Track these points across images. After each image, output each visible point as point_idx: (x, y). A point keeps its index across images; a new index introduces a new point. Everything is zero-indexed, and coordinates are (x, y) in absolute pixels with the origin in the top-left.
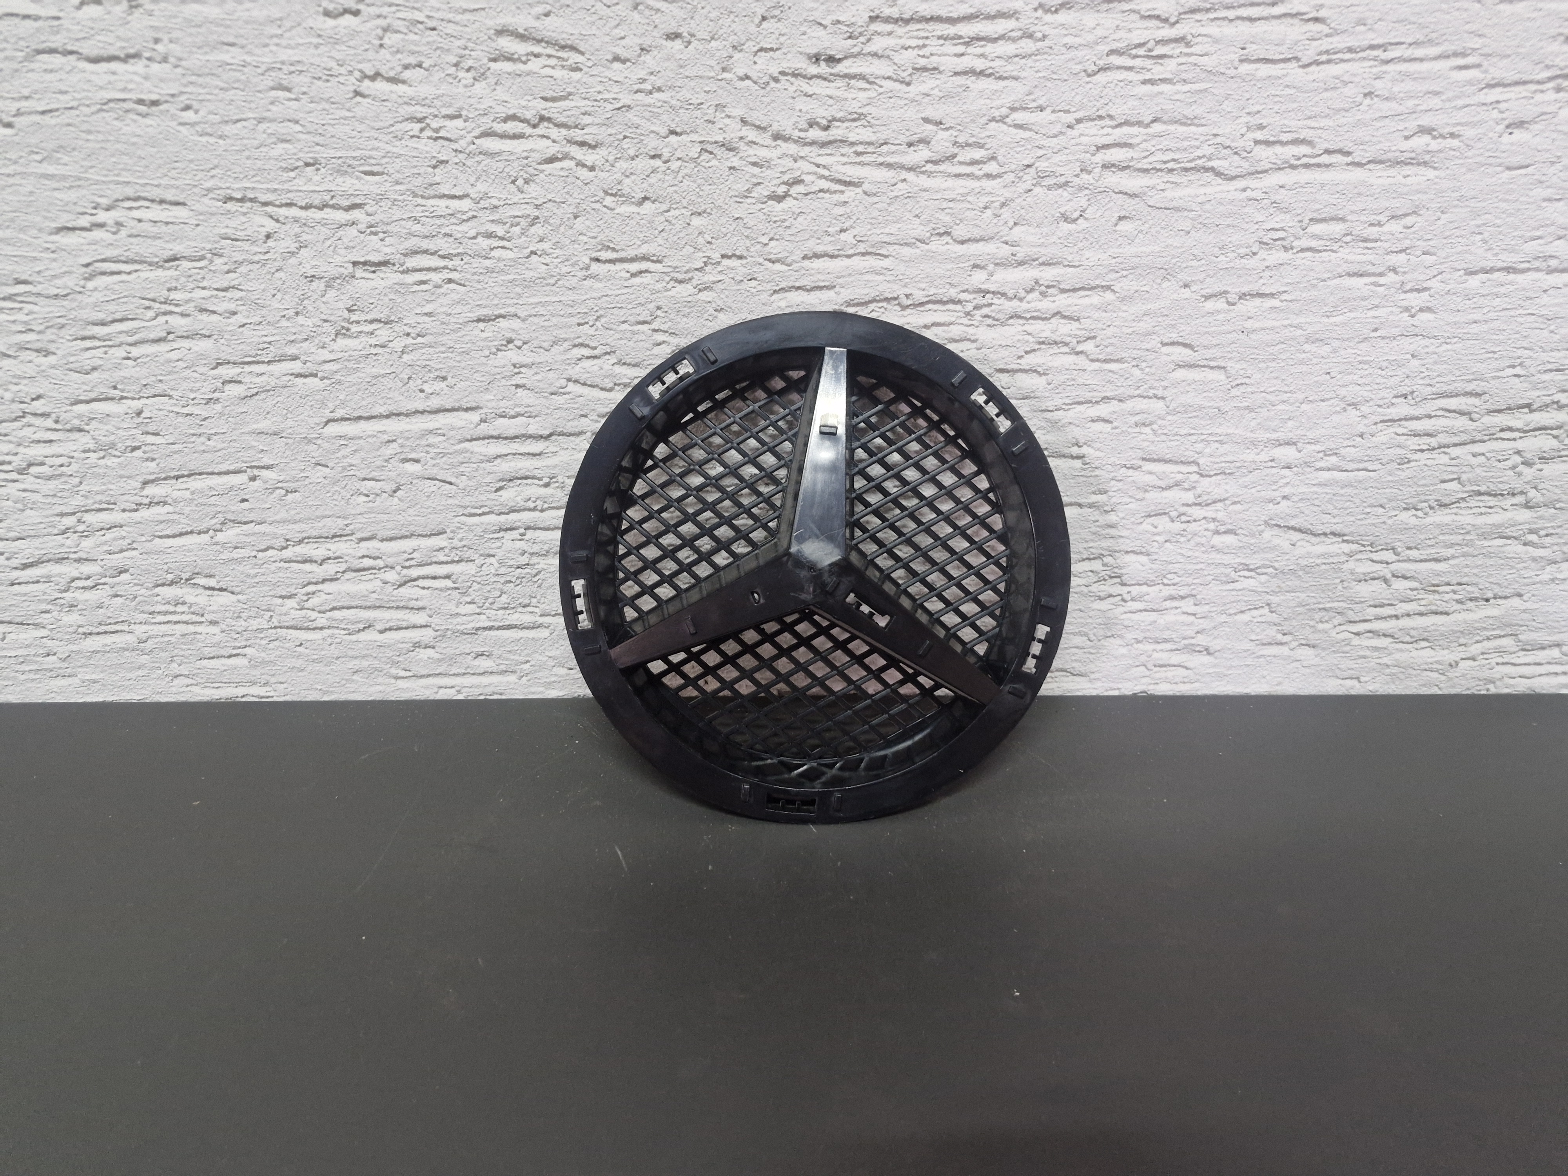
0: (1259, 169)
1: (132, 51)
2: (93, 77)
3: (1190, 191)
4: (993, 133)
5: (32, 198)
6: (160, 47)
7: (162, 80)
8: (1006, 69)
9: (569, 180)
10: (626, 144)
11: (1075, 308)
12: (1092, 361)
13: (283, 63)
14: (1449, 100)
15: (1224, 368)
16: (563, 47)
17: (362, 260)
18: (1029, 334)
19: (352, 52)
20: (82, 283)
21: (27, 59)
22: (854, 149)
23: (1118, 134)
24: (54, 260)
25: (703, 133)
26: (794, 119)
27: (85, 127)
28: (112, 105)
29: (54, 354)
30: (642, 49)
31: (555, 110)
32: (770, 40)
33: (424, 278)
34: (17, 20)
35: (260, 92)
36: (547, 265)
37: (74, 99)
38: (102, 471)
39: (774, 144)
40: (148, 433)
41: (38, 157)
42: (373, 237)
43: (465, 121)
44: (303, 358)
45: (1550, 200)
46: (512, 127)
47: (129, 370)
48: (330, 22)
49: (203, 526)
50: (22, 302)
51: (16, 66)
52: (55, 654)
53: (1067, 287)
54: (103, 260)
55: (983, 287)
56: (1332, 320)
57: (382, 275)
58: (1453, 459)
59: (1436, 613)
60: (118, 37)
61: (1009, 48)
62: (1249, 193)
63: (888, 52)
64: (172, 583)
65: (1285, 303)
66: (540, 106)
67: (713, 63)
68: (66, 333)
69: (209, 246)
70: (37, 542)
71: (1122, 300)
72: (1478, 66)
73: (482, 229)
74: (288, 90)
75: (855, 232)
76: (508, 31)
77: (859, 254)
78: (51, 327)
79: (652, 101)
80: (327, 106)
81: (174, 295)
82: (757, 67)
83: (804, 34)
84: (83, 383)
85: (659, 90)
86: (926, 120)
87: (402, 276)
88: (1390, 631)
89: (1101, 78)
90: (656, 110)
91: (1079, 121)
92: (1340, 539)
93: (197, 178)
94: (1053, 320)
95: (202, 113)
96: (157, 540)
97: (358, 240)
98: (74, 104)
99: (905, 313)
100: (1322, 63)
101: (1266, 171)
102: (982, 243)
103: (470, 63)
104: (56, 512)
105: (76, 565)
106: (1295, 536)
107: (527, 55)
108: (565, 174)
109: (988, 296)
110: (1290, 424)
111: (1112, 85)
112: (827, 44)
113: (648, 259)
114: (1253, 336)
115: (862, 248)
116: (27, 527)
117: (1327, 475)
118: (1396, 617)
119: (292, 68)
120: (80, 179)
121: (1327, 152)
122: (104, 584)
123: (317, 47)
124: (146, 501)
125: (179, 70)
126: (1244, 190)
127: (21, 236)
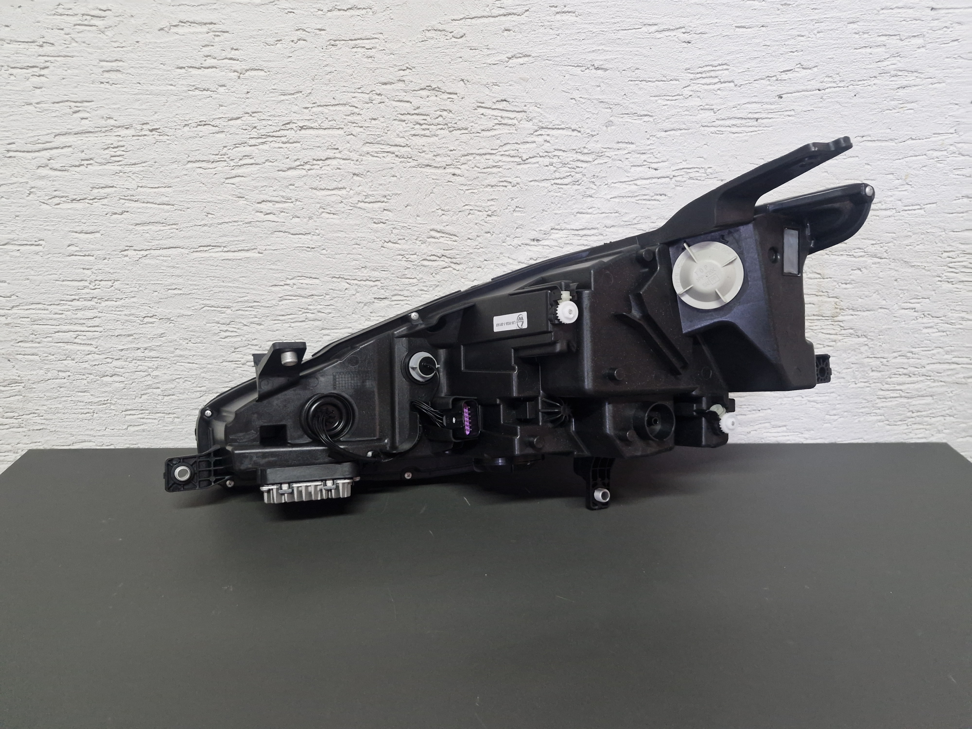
2: (293, 240)
5: (265, 276)
6: (317, 231)
7: (316, 241)
10: (470, 264)
16: (452, 235)
19: (382, 234)
20: (278, 302)
21: (271, 234)
24: (270, 295)
27: (287, 255)
31: (447, 253)
35: (349, 245)
37: (285, 246)
42: (382, 290)
43: (418, 256)
46: (433, 258)
48: (376, 225)
50: (255, 308)
51: (267, 236)
54: (287, 295)
63: (556, 239)
66: (442, 252)
67: (500, 241)
68: (269, 318)
69: (325, 292)
73: (419, 289)
74: (359, 245)
76: (434, 230)
78: (264, 316)
80: (372, 250)
81: (309, 307)
83: (530, 233)
85: (482, 248)
90: (481, 254)
93: (324, 271)
95: (328, 251)
97: (377, 291)
103: (421, 239)
107: (439, 237)
120: (283, 270)
123: (371, 232)
125: (323, 238)
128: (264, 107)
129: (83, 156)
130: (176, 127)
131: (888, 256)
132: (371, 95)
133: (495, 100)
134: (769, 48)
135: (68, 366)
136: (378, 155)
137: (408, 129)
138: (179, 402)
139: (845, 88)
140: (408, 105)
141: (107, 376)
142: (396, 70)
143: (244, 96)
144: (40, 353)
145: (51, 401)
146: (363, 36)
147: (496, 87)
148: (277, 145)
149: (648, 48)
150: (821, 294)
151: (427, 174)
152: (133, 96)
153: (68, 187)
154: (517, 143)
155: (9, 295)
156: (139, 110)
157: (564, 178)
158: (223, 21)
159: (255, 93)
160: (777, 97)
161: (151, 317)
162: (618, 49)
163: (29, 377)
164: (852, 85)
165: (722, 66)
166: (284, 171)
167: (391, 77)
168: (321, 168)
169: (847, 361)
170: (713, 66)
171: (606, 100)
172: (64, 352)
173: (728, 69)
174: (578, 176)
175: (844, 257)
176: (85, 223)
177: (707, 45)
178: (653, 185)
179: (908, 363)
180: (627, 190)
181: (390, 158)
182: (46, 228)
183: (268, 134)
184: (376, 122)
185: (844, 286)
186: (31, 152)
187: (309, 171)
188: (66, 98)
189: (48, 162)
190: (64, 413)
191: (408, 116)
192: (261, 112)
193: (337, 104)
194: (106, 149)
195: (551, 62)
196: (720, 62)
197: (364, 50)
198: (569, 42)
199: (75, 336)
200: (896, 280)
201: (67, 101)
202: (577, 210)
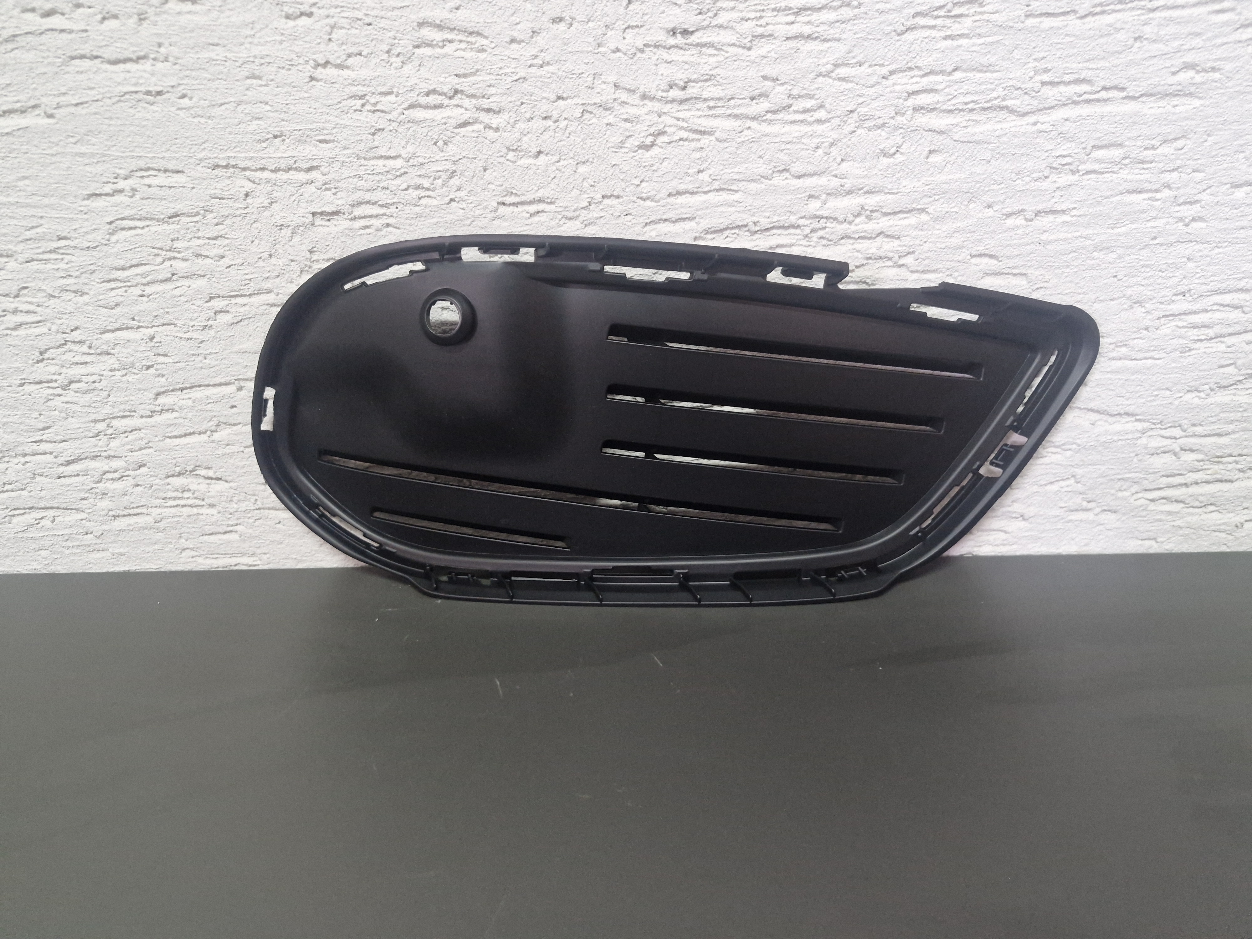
0: (1047, 106)
1: (142, 54)
2: (113, 76)
3: (989, 126)
4: (821, 86)
5: (69, 172)
6: (162, 50)
7: (164, 75)
8: (829, 32)
9: (479, 140)
10: (523, 109)
11: (897, 228)
12: (912, 272)
13: (255, 57)
14: (1209, 39)
15: (1025, 274)
16: (471, 33)
17: (319, 211)
18: (858, 251)
19: (307, 46)
20: (107, 237)
21: (64, 63)
22: (706, 104)
23: (925, 82)
24: (87, 220)
25: (585, 96)
26: (657, 83)
27: (108, 115)
28: (127, 96)
29: (87, 294)
30: (533, 32)
31: (466, 84)
32: (635, 19)
33: (368, 224)
34: (56, 34)
35: (238, 80)
36: (463, 209)
37: (99, 93)
38: (124, 386)
39: (642, 103)
40: (159, 355)
41: (73, 140)
42: (328, 193)
43: (397, 96)
44: (275, 291)
46: (433, 99)
47: (145, 305)
49: (202, 429)
50: (63, 254)
51: (56, 70)
52: (91, 533)
53: (888, 211)
54: (123, 219)
55: (818, 213)
56: (1116, 231)
57: (335, 223)
58: (1229, 347)
59: (1221, 481)
60: (131, 43)
61: (831, 16)
62: (1039, 126)
63: (731, 24)
64: (180, 474)
65: (1075, 218)
66: (454, 82)
68: (96, 277)
69: (202, 205)
70: (76, 444)
71: (935, 220)
73: (412, 183)
74: (260, 78)
75: (710, 172)
76: (427, 23)
77: (714, 190)
78: (85, 272)
79: (544, 73)
80: (290, 89)
81: (176, 244)
82: (625, 41)
83: (663, 12)
84: (109, 316)
85: (548, 63)
86: (765, 78)
87: (351, 223)
88: (1182, 498)
89: (909, 36)
90: (546, 80)
92: (1133, 419)
93: (192, 151)
94: (878, 239)
95: (194, 99)
96: (168, 440)
97: (316, 195)
98: (99, 97)
99: (755, 237)
100: (1097, 14)
101: (1052, 107)
102: (815, 178)
103: (399, 50)
104: (90, 419)
105: (107, 461)
106: (1094, 416)
107: (443, 41)
108: (475, 135)
109: (822, 221)
111: (919, 42)
112: (681, 20)
113: (544, 202)
114: (1049, 247)
115: (716, 185)
116: (69, 432)
117: (1119, 363)
118: (1186, 485)
119: (262, 61)
120: (104, 156)
121: (1105, 88)
122: (128, 476)
123: (281, 42)
124: (159, 409)
125: (177, 67)
126: (1035, 124)
127: (62, 202)
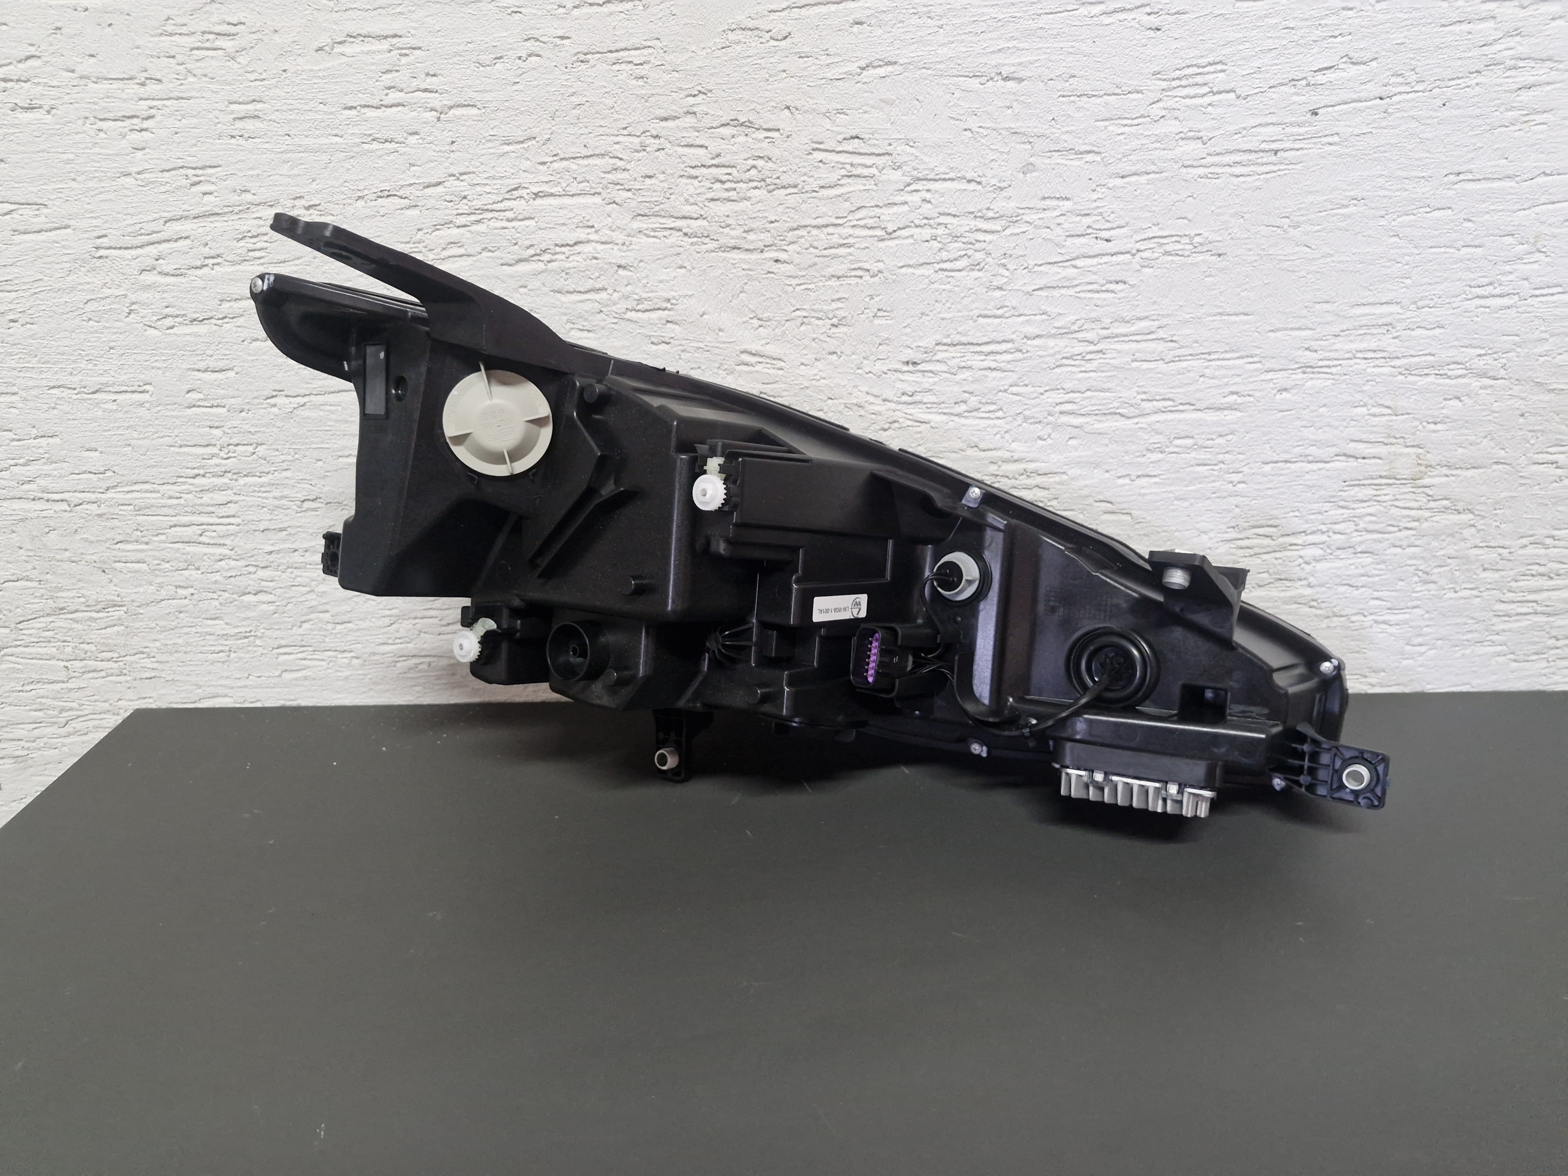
45: (1305, 427)
48: (654, 347)
67: (853, 366)
72: (1260, 362)
91: (1046, 391)
110: (1169, 543)
128: (478, 164)
129: (206, 251)
130: (344, 202)
131: (1507, 374)
132: (643, 138)
133: (840, 138)
134: (1294, 32)
135: (191, 578)
136: (656, 234)
137: (702, 190)
138: (358, 634)
139: (1426, 94)
140: (701, 151)
141: (249, 593)
142: (682, 96)
143: (447, 148)
144: (149, 560)
145: (166, 633)
146: (628, 45)
147: (842, 116)
148: (500, 224)
149: (1090, 41)
150: (1394, 441)
151: (734, 262)
152: (280, 155)
153: (185, 301)
154: (877, 206)
155: (102, 469)
156: (289, 176)
157: (955, 259)
158: (413, 32)
159: (464, 143)
160: (1309, 115)
161: (313, 500)
162: (1040, 45)
163: (134, 597)
164: (1438, 87)
165: (1214, 66)
166: (510, 265)
167: (674, 107)
168: (567, 258)
169: (1441, 553)
170: (1199, 67)
171: (1023, 130)
172: (184, 556)
173: (1224, 71)
174: (979, 256)
175: (1431, 379)
176: (211, 356)
177: (1187, 32)
178: (1105, 266)
179: (1546, 555)
180: (1060, 276)
181: (675, 238)
182: (154, 365)
183: (485, 207)
184: (653, 181)
185: (1432, 427)
186: (131, 248)
187: (549, 265)
188: (180, 163)
189: (156, 263)
190: (185, 653)
191: (704, 171)
192: (474, 173)
193: (591, 156)
194: (241, 239)
195: (930, 72)
196: (1211, 60)
197: (630, 66)
198: (959, 38)
199: (200, 532)
200: (1522, 415)
201: (182, 167)
202: (977, 312)
